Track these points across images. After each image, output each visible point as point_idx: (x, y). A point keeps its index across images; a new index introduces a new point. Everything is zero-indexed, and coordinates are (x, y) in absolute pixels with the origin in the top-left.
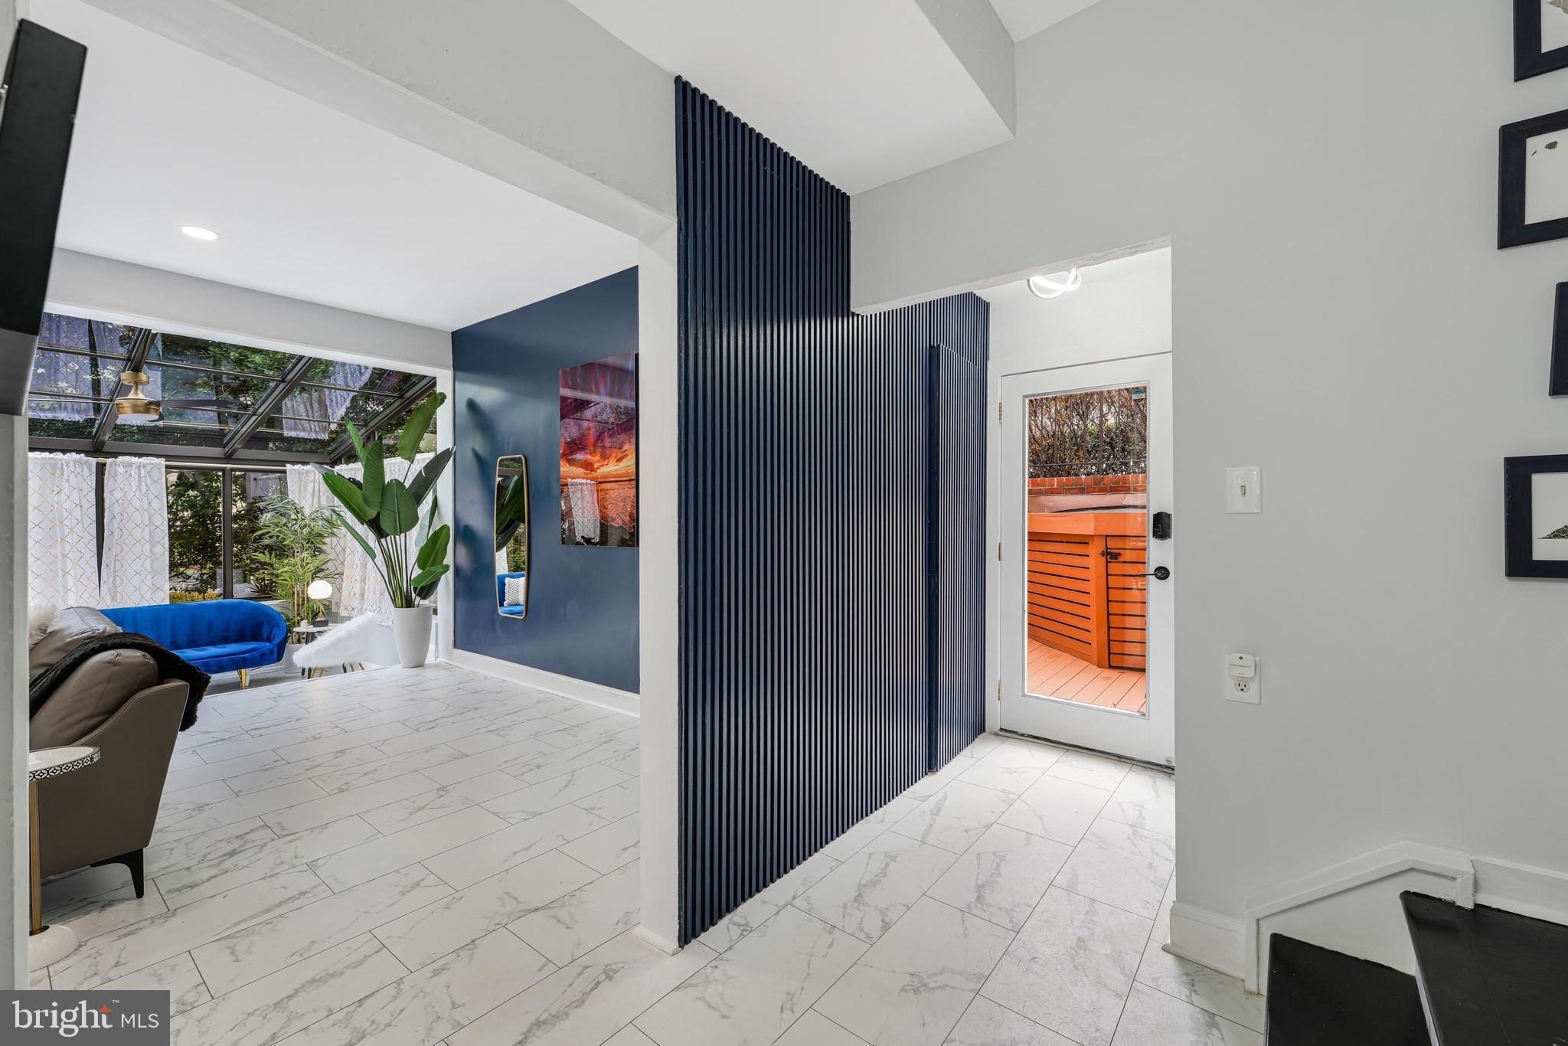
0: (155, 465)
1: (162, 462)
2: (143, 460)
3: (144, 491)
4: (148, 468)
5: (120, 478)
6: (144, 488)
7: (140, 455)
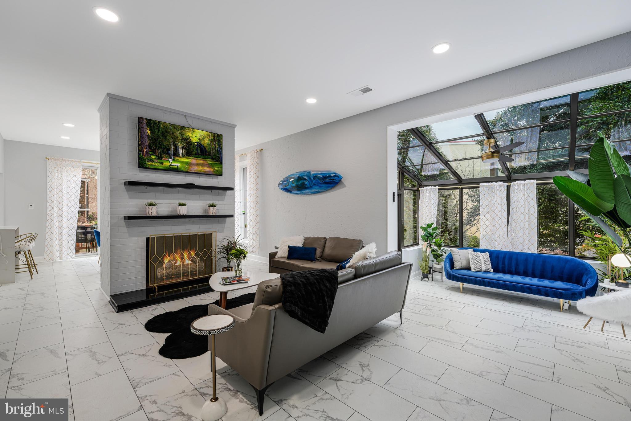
0: (532, 183)
1: (535, 181)
2: (527, 181)
3: (526, 196)
4: (529, 185)
5: (516, 191)
6: (526, 195)
7: (525, 180)
